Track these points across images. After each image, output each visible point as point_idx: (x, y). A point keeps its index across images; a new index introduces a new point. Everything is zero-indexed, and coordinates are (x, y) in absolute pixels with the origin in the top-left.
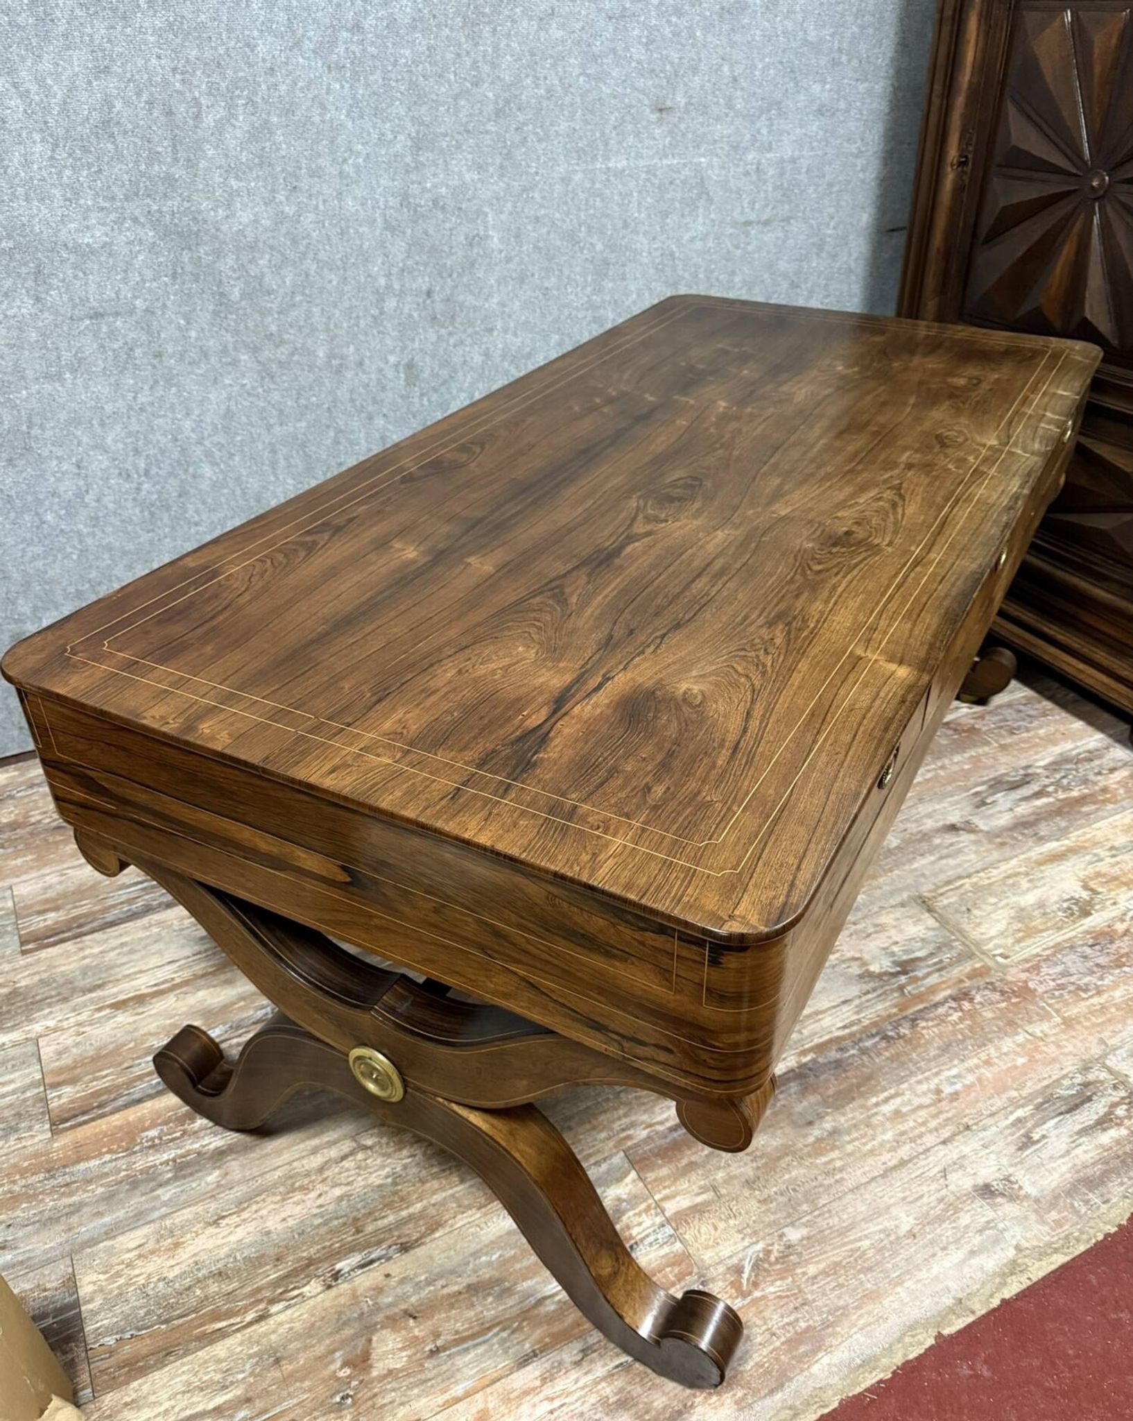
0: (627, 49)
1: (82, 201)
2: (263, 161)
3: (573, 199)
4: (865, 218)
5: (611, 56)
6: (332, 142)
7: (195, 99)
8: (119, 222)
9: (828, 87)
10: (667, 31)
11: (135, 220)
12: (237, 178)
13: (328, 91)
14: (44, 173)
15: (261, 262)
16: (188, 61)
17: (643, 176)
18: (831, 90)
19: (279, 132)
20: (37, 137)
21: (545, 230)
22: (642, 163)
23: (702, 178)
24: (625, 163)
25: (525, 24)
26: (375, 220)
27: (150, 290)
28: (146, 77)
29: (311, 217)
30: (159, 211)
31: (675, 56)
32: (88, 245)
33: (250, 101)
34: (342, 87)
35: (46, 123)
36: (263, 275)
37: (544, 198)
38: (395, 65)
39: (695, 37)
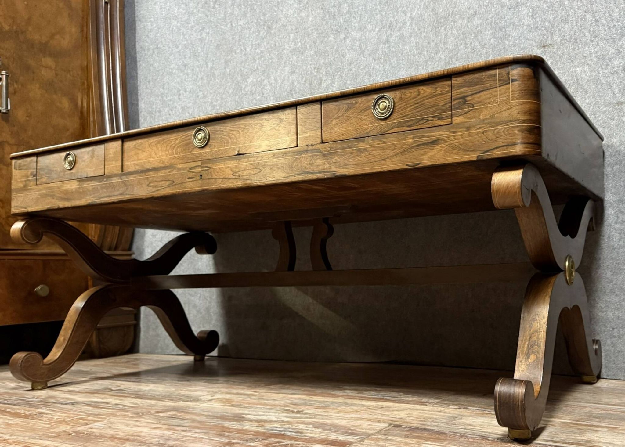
0: (521, 20)
5: (512, 26)
13: (373, 69)
16: (320, 64)
28: (305, 72)
31: (551, 18)
33: (340, 76)
38: (402, 54)
39: (564, 5)
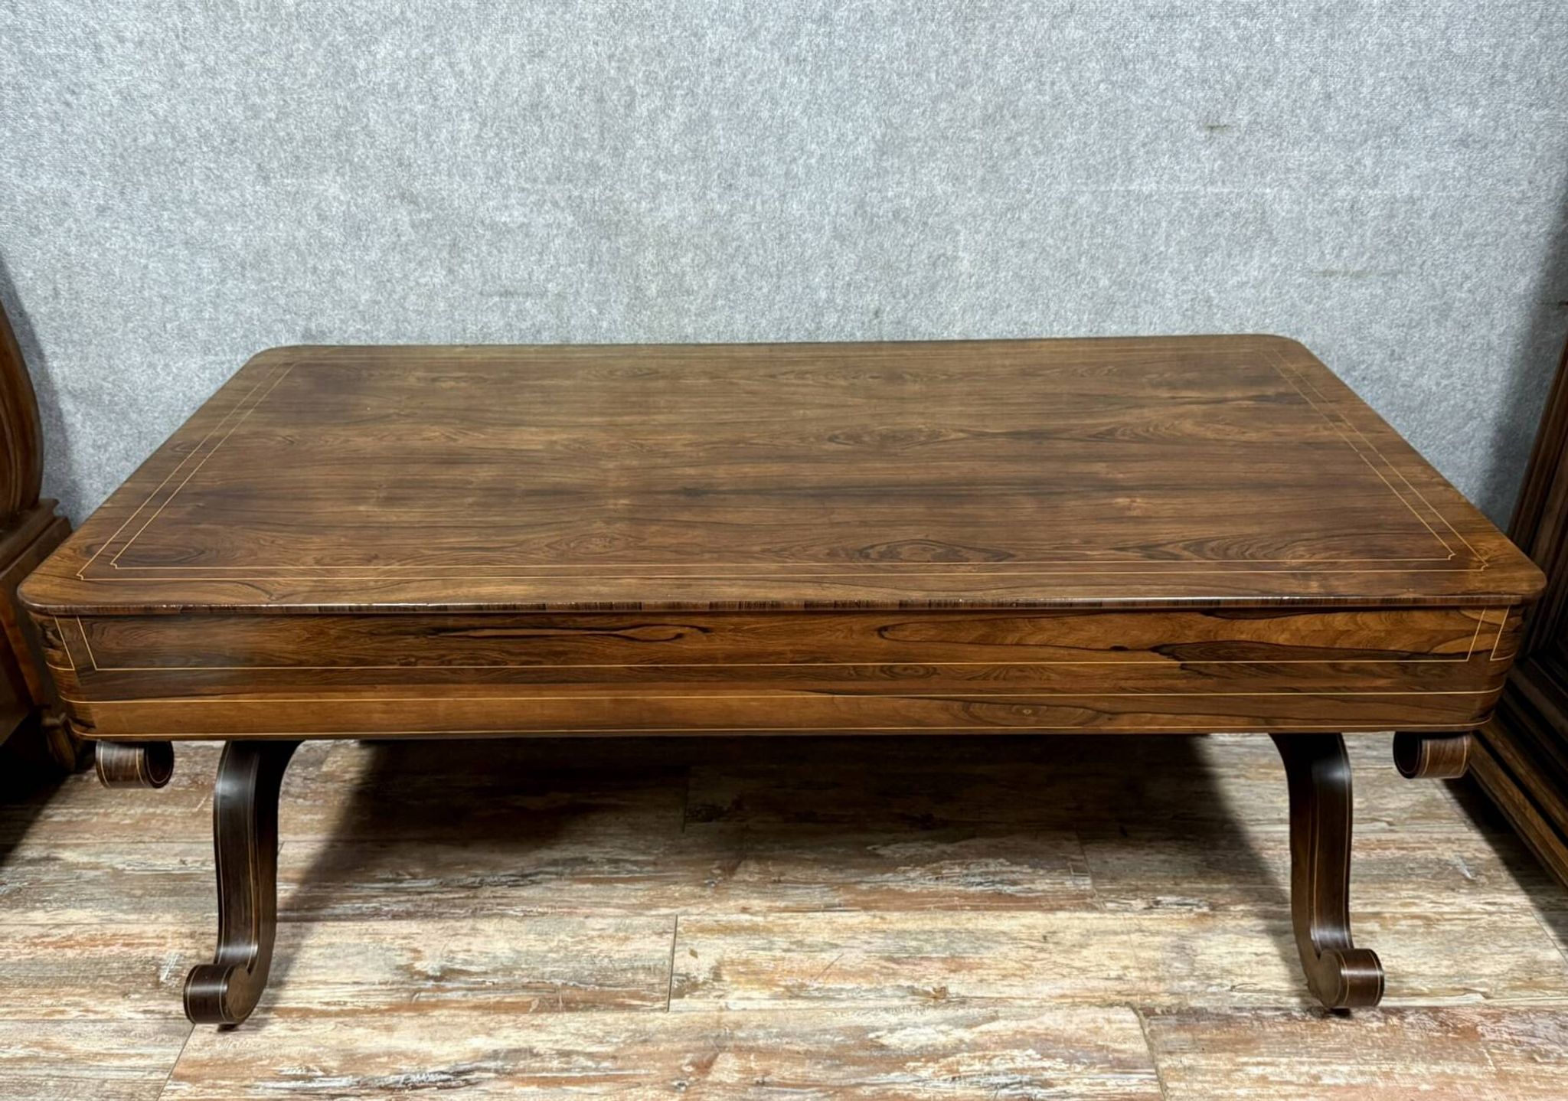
0: (1172, 53)
1: (503, 181)
2: (696, 154)
3: (1073, 224)
4: (1524, 282)
5: (1149, 61)
6: (780, 140)
7: (629, 87)
8: (540, 204)
9: (1480, 111)
10: (1232, 34)
11: (555, 204)
12: (666, 170)
13: (783, 85)
14: (469, 151)
15: (683, 260)
16: (626, 49)
17: (1178, 203)
18: (1483, 116)
19: (719, 126)
20: (467, 116)
21: (1031, 257)
22: (1177, 188)
23: (1264, 212)
24: (1154, 186)
25: (1033, 21)
26: (823, 227)
27: (564, 275)
28: (580, 63)
29: (746, 217)
30: (581, 197)
31: (1240, 66)
32: (505, 224)
33: (691, 92)
34: (801, 81)
35: (476, 103)
36: (684, 274)
37: (1034, 219)
38: (866, 61)
39: (1272, 43)
